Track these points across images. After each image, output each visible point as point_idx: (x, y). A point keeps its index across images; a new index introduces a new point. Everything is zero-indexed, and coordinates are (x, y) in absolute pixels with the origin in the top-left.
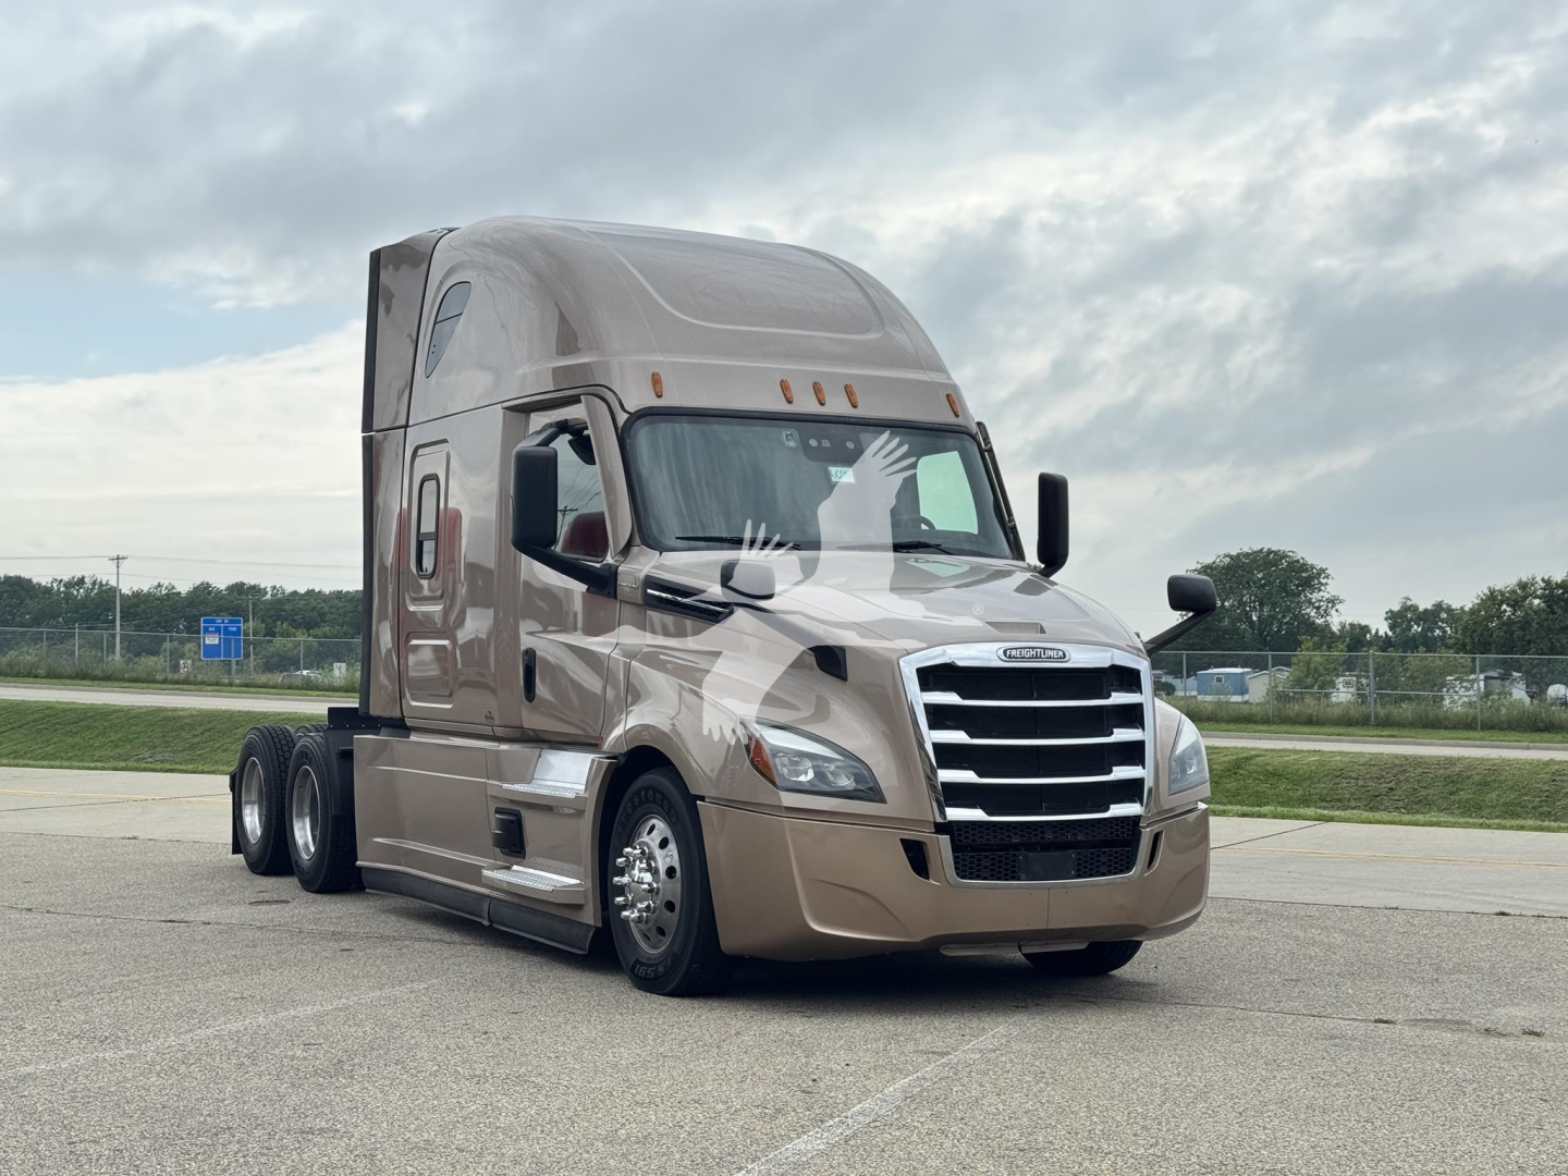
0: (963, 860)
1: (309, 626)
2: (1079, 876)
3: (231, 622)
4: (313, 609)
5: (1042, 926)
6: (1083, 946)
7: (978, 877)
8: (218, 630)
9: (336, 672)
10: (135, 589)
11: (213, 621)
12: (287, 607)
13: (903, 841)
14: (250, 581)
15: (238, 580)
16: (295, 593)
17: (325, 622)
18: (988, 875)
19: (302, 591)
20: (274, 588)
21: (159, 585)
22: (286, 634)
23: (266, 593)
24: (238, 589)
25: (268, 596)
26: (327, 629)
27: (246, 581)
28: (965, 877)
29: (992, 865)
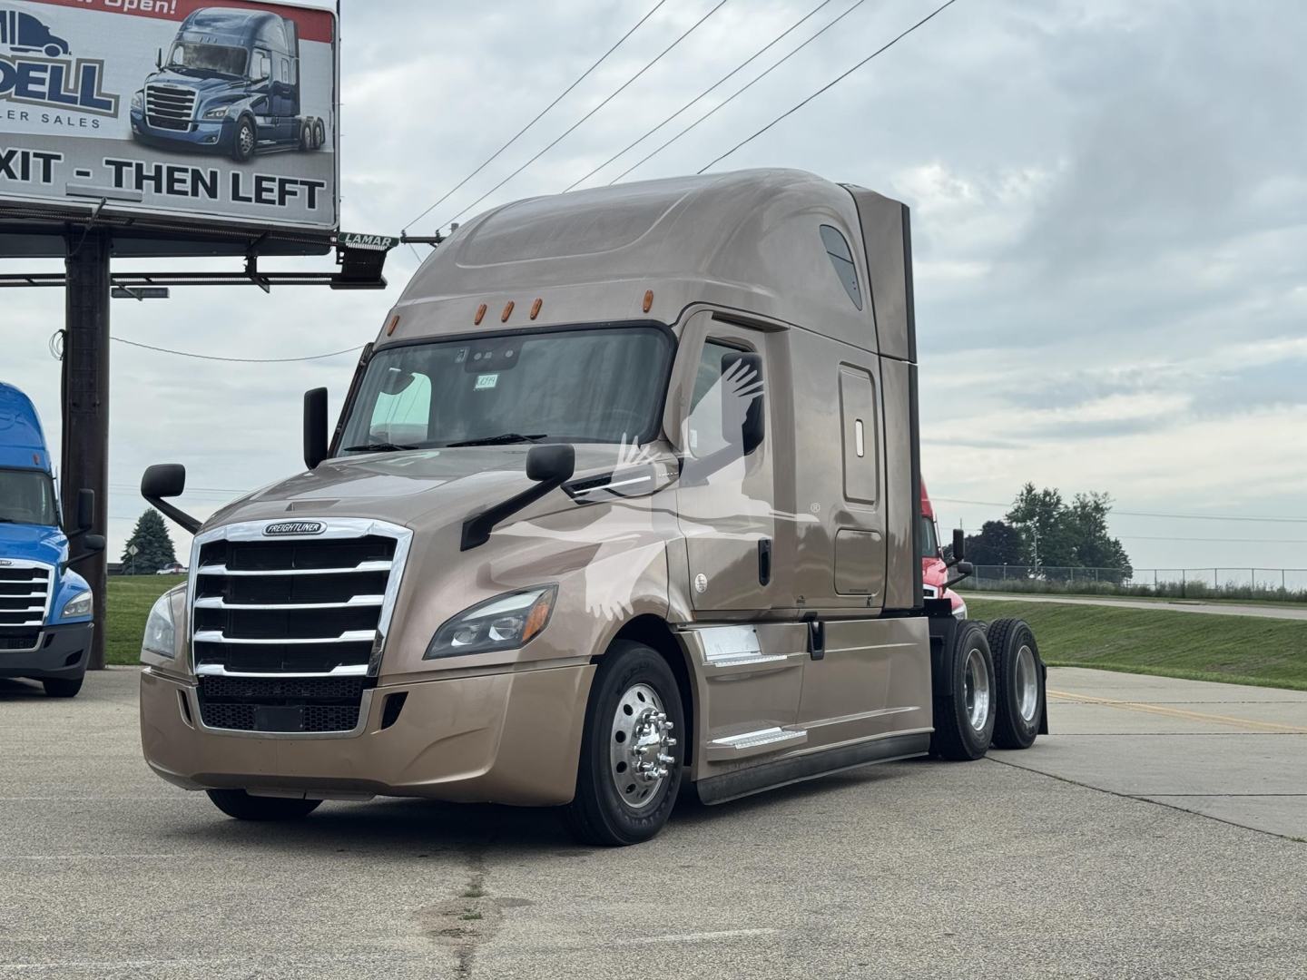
0: (213, 710)
2: (307, 730)
7: (224, 726)
18: (231, 724)
28: (214, 725)
29: (233, 715)
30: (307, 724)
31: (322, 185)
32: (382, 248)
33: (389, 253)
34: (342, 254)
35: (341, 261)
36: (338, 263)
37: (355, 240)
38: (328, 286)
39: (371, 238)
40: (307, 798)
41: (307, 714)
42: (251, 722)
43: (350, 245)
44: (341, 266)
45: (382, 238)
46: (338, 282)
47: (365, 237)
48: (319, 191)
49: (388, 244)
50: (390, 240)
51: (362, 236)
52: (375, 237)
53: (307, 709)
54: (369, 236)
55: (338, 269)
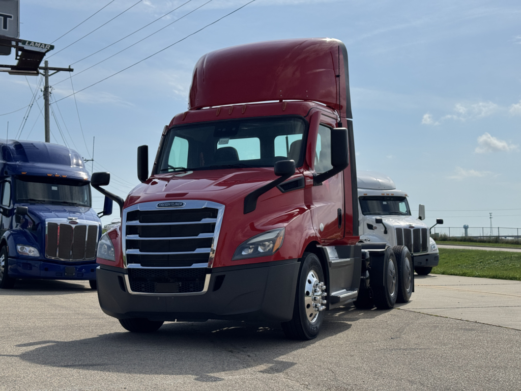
31: (11, 17)
32: (44, 51)
33: (47, 54)
34: (20, 53)
35: (18, 58)
36: (16, 59)
37: (31, 44)
38: (8, 73)
39: (39, 45)
43: (27, 47)
44: (17, 61)
45: (45, 45)
46: (14, 70)
47: (36, 44)
48: (9, 20)
49: (48, 48)
50: (49, 46)
51: (35, 43)
52: (41, 44)
54: (38, 43)
55: (15, 63)
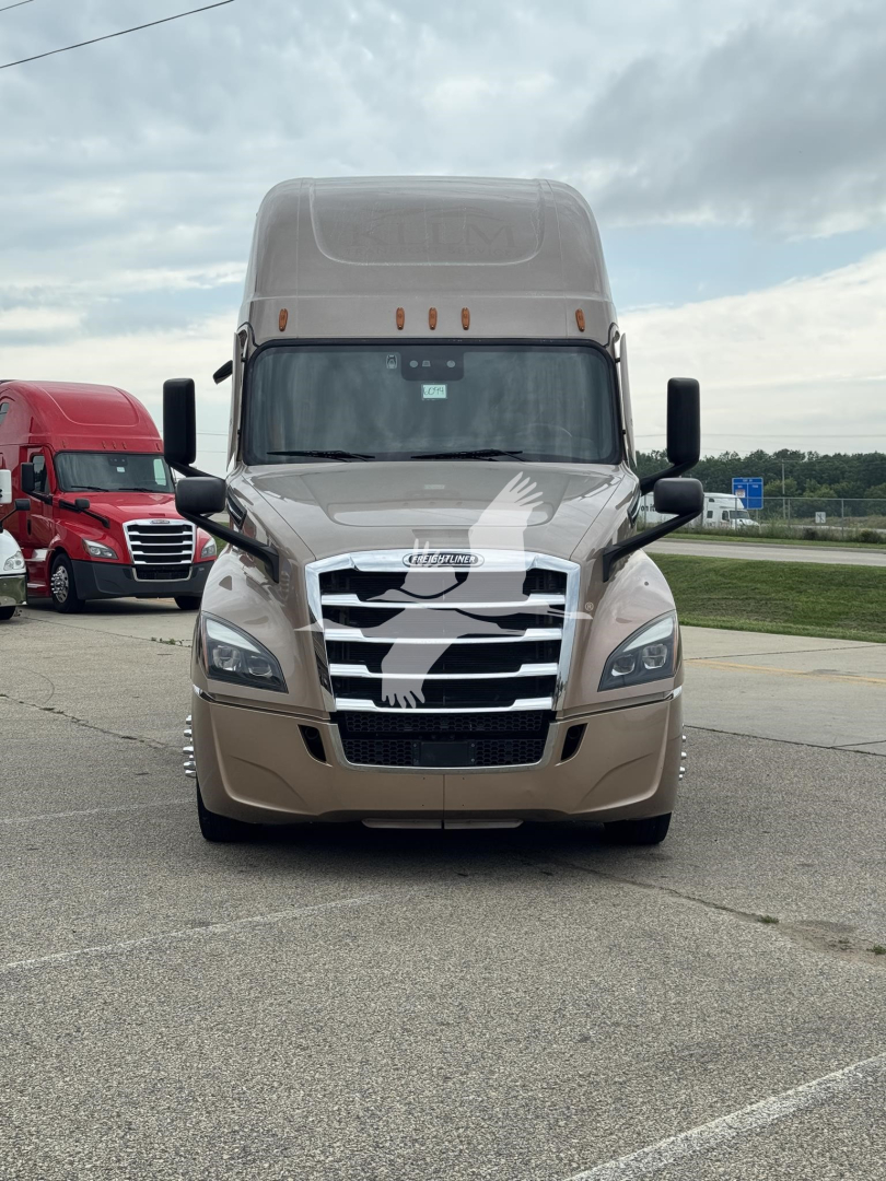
0: (357, 746)
1: (833, 481)
2: (480, 764)
3: (754, 481)
4: (836, 469)
5: (439, 807)
6: (518, 825)
7: (372, 762)
8: (744, 487)
9: (818, 520)
10: (708, 456)
11: (741, 481)
12: (817, 468)
13: (303, 728)
14: (792, 448)
15: (784, 448)
16: (826, 456)
17: (844, 478)
18: (382, 760)
19: (831, 454)
20: (810, 453)
21: (727, 453)
22: (813, 490)
23: (804, 457)
24: (783, 454)
25: (806, 459)
26: (844, 484)
27: (789, 449)
28: (357, 761)
29: (385, 751)
30: (479, 758)
40: (446, 827)
41: (479, 748)
42: (409, 758)
53: (479, 743)
